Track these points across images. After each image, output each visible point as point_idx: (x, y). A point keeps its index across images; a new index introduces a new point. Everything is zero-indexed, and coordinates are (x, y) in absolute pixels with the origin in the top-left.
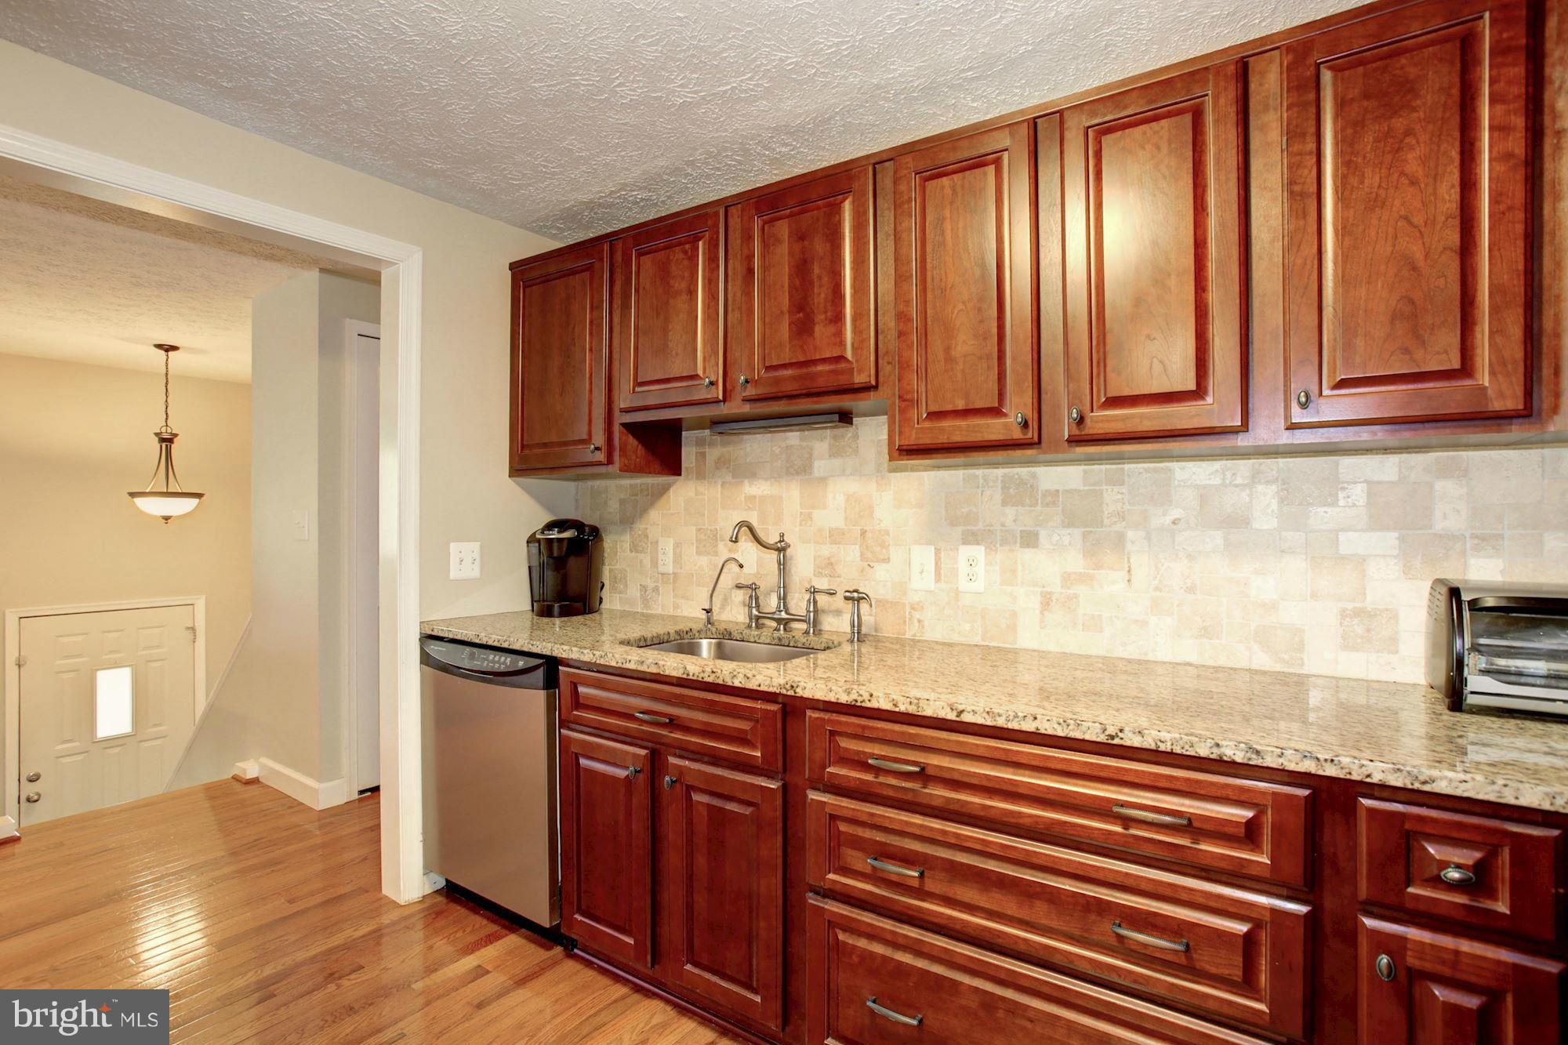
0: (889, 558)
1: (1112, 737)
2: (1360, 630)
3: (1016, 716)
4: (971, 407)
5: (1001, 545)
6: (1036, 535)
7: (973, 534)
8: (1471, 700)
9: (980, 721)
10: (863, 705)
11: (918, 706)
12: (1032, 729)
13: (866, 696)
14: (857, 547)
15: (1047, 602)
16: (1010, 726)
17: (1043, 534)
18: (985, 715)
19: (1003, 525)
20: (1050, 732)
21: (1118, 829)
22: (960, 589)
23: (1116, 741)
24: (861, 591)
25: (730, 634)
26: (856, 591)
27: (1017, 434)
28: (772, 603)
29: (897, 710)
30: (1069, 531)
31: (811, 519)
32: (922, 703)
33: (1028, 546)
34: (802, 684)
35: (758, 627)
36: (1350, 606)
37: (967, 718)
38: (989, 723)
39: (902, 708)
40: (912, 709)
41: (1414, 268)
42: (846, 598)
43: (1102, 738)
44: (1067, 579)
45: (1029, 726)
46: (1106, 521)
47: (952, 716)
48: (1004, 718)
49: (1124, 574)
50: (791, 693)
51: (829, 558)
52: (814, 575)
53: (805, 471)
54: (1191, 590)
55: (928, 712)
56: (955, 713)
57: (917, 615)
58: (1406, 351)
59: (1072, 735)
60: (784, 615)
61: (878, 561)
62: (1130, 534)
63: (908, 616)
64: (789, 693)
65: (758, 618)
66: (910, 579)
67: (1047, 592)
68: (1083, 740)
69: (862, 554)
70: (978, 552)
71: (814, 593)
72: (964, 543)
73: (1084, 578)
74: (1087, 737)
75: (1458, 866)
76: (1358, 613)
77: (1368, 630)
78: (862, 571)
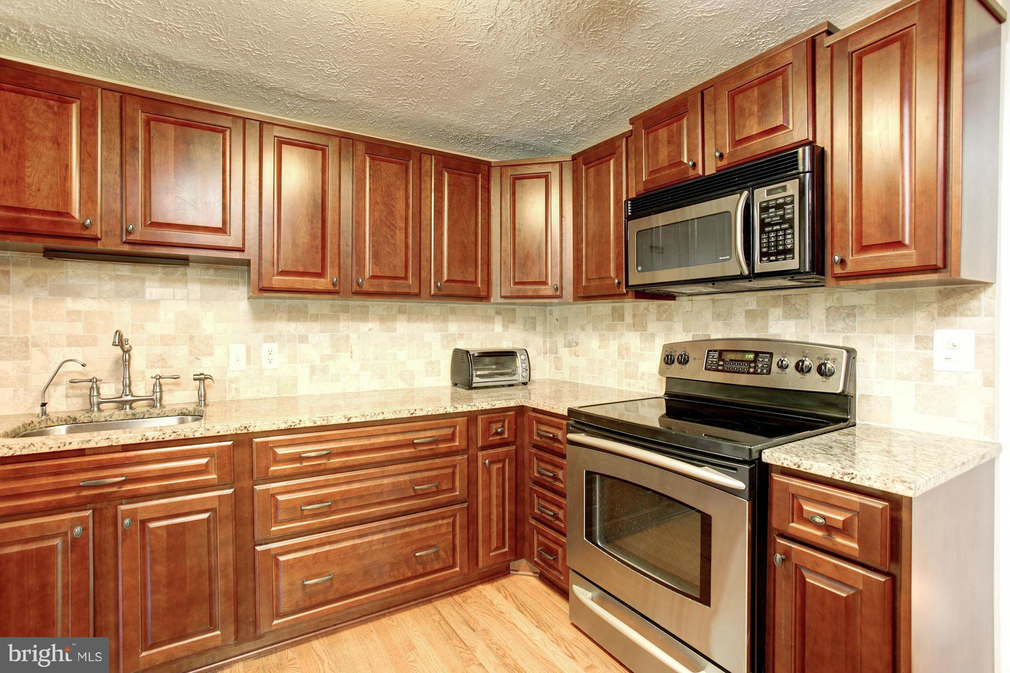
0: (213, 353)
1: (412, 414)
2: (430, 369)
3: (375, 414)
4: (307, 271)
5: (287, 342)
6: (307, 337)
7: (271, 337)
8: (474, 385)
9: (359, 420)
10: (295, 427)
11: (327, 420)
12: (382, 418)
13: (297, 422)
14: (187, 346)
15: (313, 370)
16: (373, 419)
17: (310, 336)
18: (361, 417)
19: (288, 332)
20: (389, 418)
21: (413, 450)
22: (263, 368)
23: (414, 415)
24: (205, 374)
25: (75, 419)
26: (201, 374)
27: (331, 288)
28: (109, 390)
29: (316, 425)
30: (323, 334)
31: (143, 328)
32: (330, 419)
33: (303, 342)
34: (253, 425)
35: (99, 410)
36: (428, 360)
37: (353, 420)
38: (363, 420)
39: (319, 423)
40: (324, 423)
41: (465, 247)
42: (195, 379)
43: (409, 415)
44: (323, 358)
45: (380, 418)
46: (341, 330)
47: (345, 421)
48: (369, 416)
49: (349, 354)
50: (245, 431)
51: (161, 356)
52: (147, 368)
53: (137, 294)
54: (377, 359)
55: (333, 422)
56: (347, 419)
57: (234, 386)
58: (463, 273)
59: (398, 417)
60: (129, 398)
61: (203, 355)
62: (351, 335)
63: (227, 387)
64: (243, 432)
65: (99, 403)
66: (229, 365)
67: (314, 365)
68: (402, 418)
69: (190, 352)
70: (274, 346)
71: (159, 379)
72: (265, 342)
73: (332, 357)
74: (404, 416)
75: (499, 428)
76: (430, 363)
77: (432, 369)
78: (191, 362)
